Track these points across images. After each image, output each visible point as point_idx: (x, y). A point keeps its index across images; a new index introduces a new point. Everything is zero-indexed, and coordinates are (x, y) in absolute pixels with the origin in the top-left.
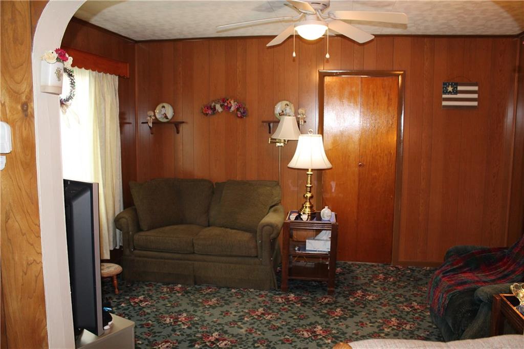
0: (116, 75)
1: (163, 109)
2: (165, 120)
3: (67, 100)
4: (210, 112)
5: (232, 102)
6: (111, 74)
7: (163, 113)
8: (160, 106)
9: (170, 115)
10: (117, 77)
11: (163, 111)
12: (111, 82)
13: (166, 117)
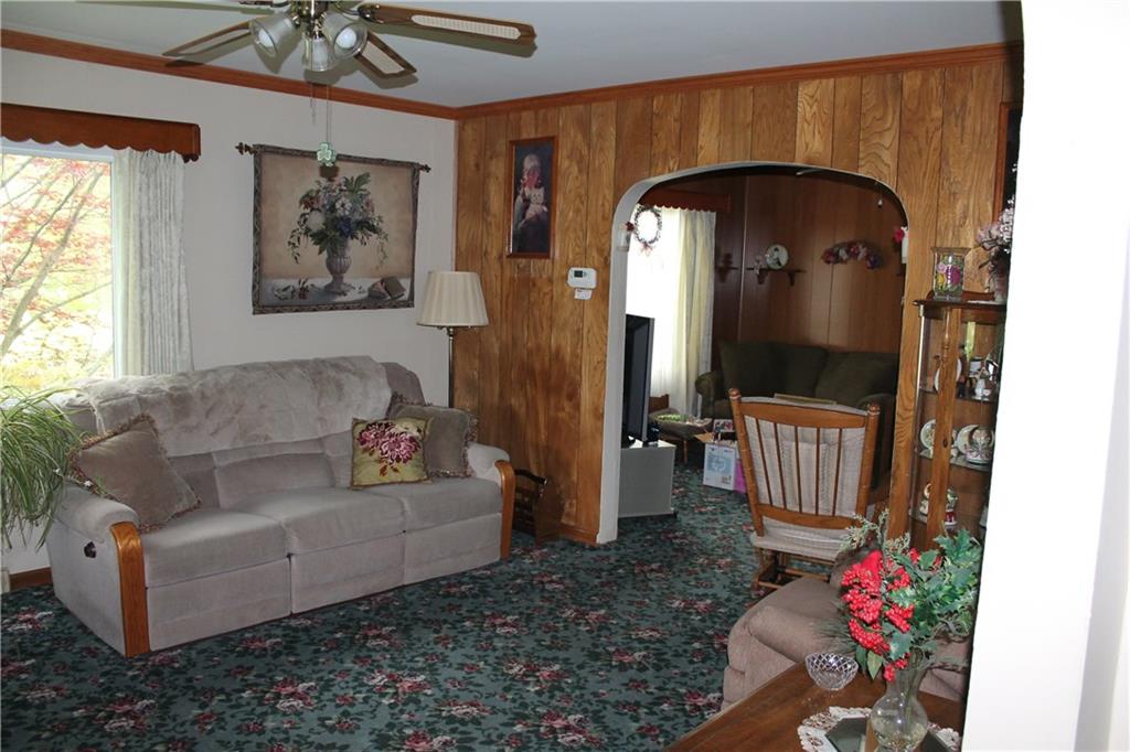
0: (712, 211)
1: (776, 253)
2: (778, 267)
3: (652, 242)
4: (832, 259)
5: (860, 247)
6: (706, 210)
7: (775, 257)
8: (773, 248)
9: (784, 261)
10: (714, 214)
11: (776, 255)
12: (706, 220)
13: (779, 263)
